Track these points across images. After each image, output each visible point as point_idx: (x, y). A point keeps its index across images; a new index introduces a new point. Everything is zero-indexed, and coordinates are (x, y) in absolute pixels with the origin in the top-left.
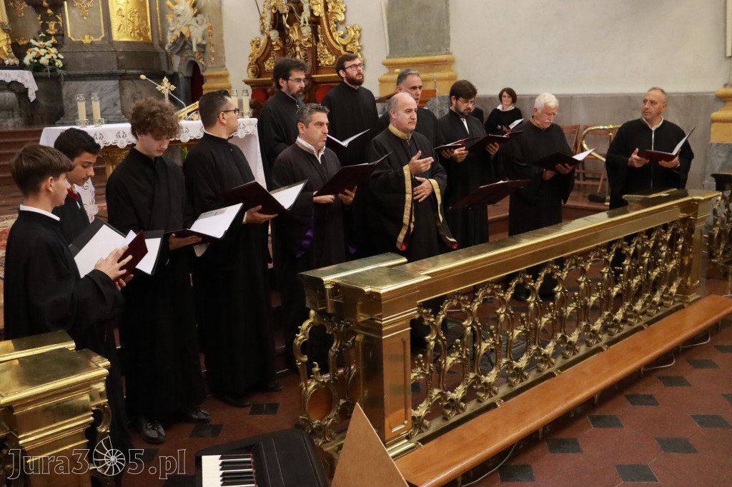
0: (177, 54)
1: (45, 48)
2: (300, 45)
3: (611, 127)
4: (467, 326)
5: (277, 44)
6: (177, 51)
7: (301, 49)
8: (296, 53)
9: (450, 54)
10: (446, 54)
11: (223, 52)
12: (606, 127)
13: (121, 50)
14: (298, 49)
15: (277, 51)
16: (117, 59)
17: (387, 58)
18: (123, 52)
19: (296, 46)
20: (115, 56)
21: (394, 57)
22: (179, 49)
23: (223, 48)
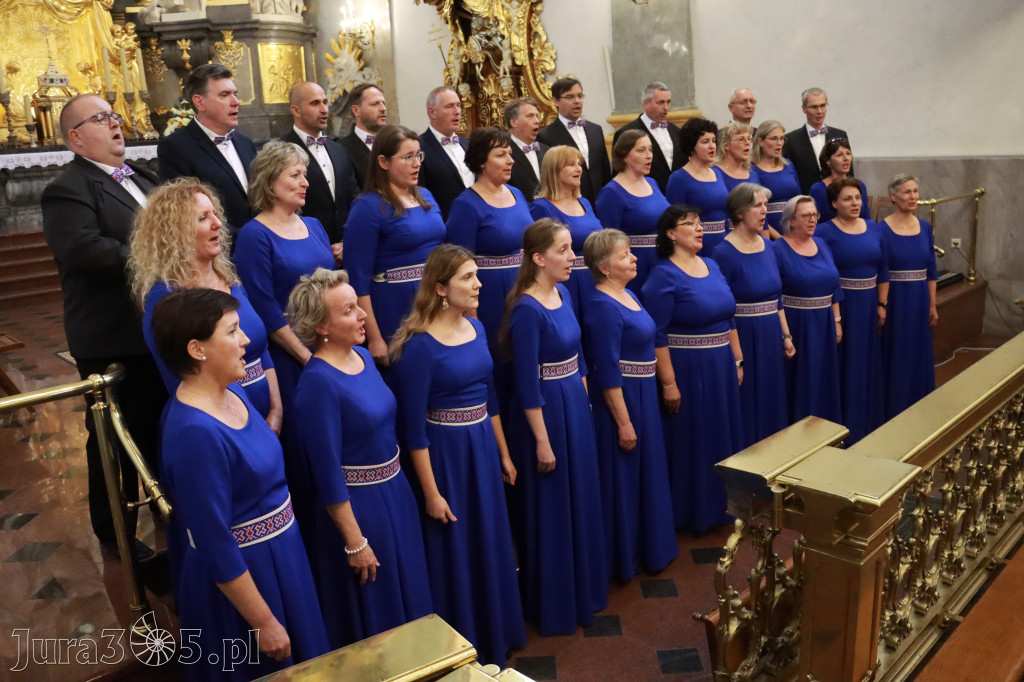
0: (339, 115)
1: (187, 117)
2: (498, 101)
3: (934, 201)
4: (919, 517)
5: (468, 100)
6: (338, 111)
7: (499, 106)
8: (492, 110)
9: (694, 108)
10: (691, 108)
11: (398, 111)
12: (927, 202)
13: (272, 114)
14: (494, 105)
15: (467, 109)
16: (271, 125)
17: (613, 114)
18: (276, 117)
19: (491, 102)
20: (267, 122)
21: (622, 113)
22: (341, 109)
23: (397, 106)
